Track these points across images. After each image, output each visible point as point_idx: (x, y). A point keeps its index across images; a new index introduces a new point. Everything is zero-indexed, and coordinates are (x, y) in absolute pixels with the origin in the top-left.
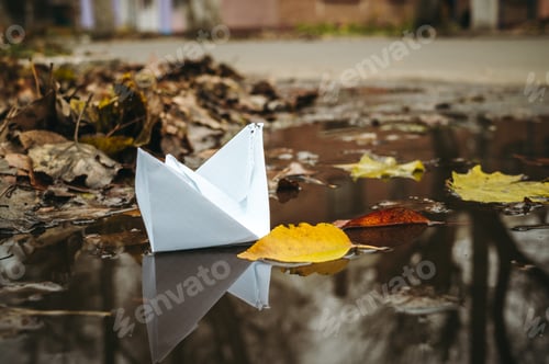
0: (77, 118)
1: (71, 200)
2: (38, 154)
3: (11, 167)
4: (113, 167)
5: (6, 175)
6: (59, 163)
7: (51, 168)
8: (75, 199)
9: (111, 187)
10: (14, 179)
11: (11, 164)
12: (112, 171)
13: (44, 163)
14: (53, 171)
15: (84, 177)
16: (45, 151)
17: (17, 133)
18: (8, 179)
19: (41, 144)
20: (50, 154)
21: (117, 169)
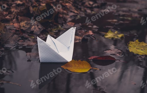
0: (34, 13)
1: (28, 39)
2: (23, 24)
3: (15, 27)
4: (41, 29)
5: (13, 30)
6: (28, 26)
7: (25, 28)
8: (29, 39)
9: (40, 35)
10: (15, 31)
11: (15, 26)
12: (41, 30)
13: (24, 26)
14: (26, 29)
15: (33, 31)
16: (25, 23)
17: (19, 16)
18: (13, 31)
19: (24, 21)
20: (26, 24)
21: (42, 30)
